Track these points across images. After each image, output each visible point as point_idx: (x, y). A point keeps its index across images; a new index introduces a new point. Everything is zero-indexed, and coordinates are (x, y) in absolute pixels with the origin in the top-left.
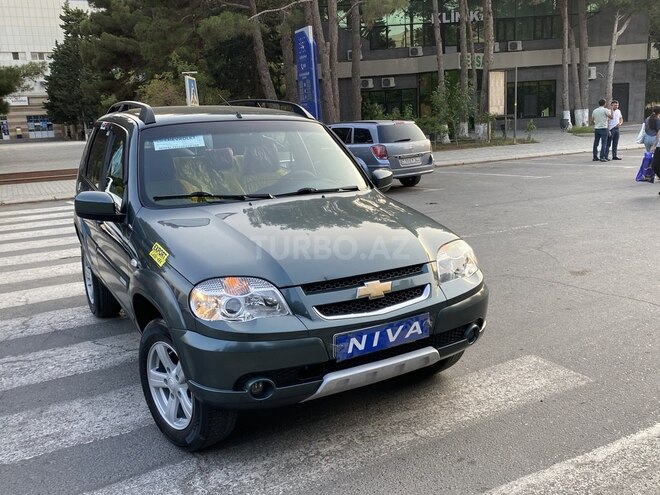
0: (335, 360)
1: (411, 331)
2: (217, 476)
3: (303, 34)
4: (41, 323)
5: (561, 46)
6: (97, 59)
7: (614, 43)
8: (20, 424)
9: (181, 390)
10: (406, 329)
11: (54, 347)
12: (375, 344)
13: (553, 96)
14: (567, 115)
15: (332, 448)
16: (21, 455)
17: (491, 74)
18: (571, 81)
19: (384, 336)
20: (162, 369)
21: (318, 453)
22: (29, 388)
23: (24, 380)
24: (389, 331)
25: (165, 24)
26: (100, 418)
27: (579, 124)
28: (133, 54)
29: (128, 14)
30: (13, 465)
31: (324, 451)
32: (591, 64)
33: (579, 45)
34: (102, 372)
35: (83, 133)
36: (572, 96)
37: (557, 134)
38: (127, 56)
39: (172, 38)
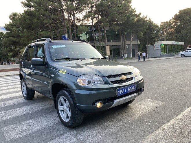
0: (117, 96)
1: (132, 89)
2: (84, 134)
3: (64, 36)
4: (9, 103)
5: (120, 41)
6: (8, 43)
7: (131, 40)
8: (15, 128)
9: (67, 110)
10: (131, 88)
11: (17, 108)
12: (125, 92)
13: (119, 52)
14: (123, 56)
15: (112, 123)
16: (18, 136)
17: (107, 46)
18: (123, 48)
19: (127, 89)
20: (62, 105)
21: (109, 125)
22: (13, 118)
23: (10, 117)
24: (128, 88)
25: (29, 34)
26: (40, 123)
27: (125, 58)
28: (18, 42)
29: (17, 33)
30: (17, 139)
31: (110, 124)
32: (127, 45)
33: (124, 41)
34: (34, 112)
35: (2, 63)
36: (123, 52)
37: (121, 60)
38: (16, 43)
39: (30, 37)
